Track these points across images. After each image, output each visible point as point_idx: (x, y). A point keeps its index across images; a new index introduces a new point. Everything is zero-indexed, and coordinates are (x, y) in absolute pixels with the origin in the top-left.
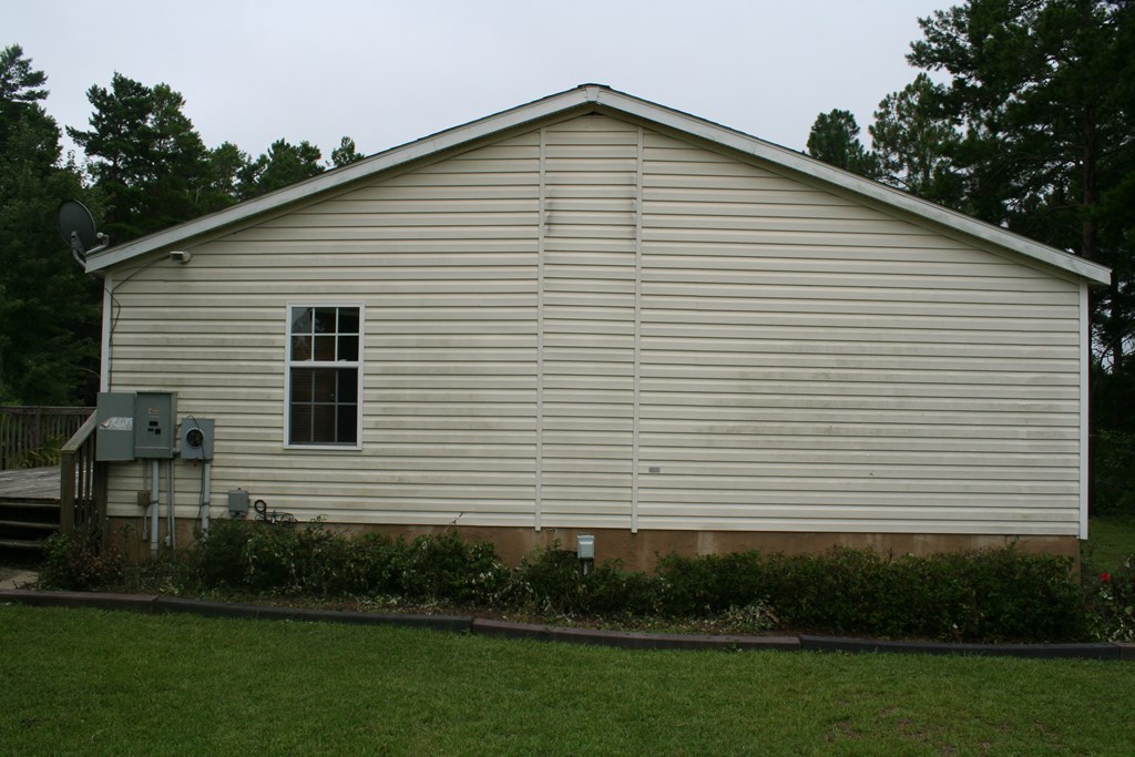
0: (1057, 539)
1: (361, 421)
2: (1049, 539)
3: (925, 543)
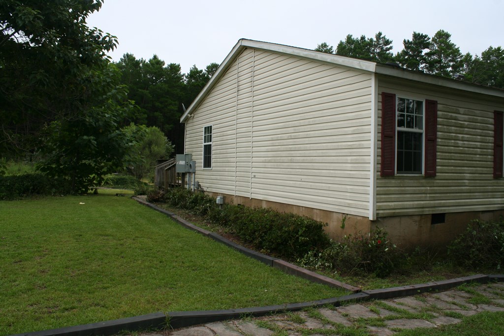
0: (361, 218)
1: (212, 161)
2: (359, 218)
3: (317, 213)
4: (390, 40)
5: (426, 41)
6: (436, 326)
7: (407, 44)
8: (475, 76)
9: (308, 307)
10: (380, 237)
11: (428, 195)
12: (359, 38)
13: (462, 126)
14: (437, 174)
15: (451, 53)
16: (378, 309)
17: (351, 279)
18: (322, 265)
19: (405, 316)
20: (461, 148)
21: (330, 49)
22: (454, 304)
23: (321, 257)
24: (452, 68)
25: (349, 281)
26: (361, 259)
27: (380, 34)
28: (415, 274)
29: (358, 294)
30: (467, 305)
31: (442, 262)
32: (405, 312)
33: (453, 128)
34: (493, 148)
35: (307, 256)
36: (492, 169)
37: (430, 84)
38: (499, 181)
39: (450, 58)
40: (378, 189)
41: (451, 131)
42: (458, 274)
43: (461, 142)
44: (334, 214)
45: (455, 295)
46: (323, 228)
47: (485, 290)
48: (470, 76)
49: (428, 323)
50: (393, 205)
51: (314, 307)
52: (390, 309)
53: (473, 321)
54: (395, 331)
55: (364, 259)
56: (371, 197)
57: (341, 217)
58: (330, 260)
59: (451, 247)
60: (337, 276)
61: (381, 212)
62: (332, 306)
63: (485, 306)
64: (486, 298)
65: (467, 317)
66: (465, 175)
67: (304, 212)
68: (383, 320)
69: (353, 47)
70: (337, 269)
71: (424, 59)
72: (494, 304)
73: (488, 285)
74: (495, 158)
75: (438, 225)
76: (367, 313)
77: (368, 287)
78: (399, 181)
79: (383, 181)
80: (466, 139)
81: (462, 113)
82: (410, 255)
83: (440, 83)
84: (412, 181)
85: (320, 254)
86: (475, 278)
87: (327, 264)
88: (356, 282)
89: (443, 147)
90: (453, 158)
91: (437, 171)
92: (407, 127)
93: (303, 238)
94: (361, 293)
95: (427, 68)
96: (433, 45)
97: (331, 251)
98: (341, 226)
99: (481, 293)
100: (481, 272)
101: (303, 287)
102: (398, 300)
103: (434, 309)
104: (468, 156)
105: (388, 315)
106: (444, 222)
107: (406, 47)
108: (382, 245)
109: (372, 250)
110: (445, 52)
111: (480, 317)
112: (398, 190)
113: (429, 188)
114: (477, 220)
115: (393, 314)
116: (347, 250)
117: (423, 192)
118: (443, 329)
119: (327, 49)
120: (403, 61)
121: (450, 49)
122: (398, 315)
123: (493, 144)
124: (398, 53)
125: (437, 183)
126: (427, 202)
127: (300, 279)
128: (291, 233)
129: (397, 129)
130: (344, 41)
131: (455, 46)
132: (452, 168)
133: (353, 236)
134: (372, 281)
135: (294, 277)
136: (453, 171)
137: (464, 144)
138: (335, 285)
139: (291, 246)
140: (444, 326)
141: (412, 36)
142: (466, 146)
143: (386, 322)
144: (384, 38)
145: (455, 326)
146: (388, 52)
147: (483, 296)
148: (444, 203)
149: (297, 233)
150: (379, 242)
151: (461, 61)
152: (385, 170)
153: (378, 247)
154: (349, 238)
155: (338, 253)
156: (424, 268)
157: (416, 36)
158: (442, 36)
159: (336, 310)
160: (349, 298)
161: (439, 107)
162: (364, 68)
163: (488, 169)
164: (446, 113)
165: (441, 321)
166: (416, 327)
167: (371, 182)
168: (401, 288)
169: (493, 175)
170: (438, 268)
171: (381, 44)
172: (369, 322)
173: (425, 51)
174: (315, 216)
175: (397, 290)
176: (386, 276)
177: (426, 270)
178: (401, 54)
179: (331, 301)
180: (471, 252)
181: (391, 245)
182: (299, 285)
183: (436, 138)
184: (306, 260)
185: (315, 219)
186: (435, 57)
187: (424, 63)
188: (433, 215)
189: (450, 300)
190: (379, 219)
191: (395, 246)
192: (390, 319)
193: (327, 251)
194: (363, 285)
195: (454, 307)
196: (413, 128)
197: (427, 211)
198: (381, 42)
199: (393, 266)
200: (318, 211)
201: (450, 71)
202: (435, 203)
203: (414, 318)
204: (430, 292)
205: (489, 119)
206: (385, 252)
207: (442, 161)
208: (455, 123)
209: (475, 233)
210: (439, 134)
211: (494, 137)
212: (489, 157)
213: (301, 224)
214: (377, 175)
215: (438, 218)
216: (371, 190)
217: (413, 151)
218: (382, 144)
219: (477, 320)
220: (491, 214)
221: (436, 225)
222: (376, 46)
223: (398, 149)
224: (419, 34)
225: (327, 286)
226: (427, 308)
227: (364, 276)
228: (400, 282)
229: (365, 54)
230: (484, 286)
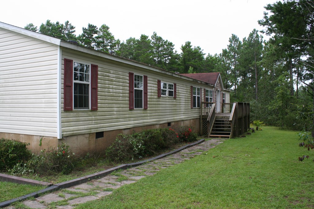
0: (52, 138)
3: (22, 137)
4: (74, 27)
5: (96, 29)
6: (98, 198)
7: (84, 30)
8: (122, 52)
9: (15, 202)
10: (64, 149)
11: (93, 121)
12: (55, 23)
13: (112, 81)
14: (98, 109)
15: (110, 38)
16: (63, 194)
17: (47, 178)
18: (26, 171)
19: (80, 195)
20: (112, 93)
21: (35, 28)
22: (109, 183)
23: (26, 166)
24: (110, 47)
25: (45, 180)
26: (52, 164)
27: (68, 22)
28: (87, 169)
29: (51, 187)
30: (116, 183)
31: (103, 160)
32: (80, 193)
33: (107, 81)
34: (129, 93)
35: (16, 167)
36: (128, 105)
37: (94, 55)
38: (132, 112)
39: (109, 41)
40: (62, 119)
41: (106, 83)
42: (112, 166)
43: (112, 90)
44: (35, 136)
45: (110, 178)
46: (27, 146)
47: (125, 173)
48: (119, 52)
49: (94, 197)
50: (72, 128)
51: (20, 201)
52: (71, 193)
53: (118, 191)
54: (75, 206)
55: (55, 164)
56: (58, 125)
57: (39, 138)
58: (32, 168)
59: (107, 151)
60: (37, 177)
61: (65, 133)
62: (33, 198)
63: (125, 182)
64: (126, 177)
65: (115, 190)
66: (114, 108)
67: (13, 137)
68: (67, 201)
69: (50, 28)
70: (37, 173)
71: (95, 40)
72: (130, 180)
73: (127, 170)
74: (130, 99)
75: (100, 139)
76: (57, 198)
77: (58, 181)
78: (75, 114)
79: (66, 114)
80: (114, 88)
81: (112, 73)
82: (83, 158)
83: (100, 55)
84: (83, 113)
85: (25, 165)
86: (120, 167)
87: (30, 171)
88: (50, 179)
89: (101, 93)
90: (107, 99)
91: (98, 107)
92: (80, 81)
93: (12, 155)
94: (53, 186)
95: (96, 46)
96: (100, 32)
97: (32, 161)
98: (40, 144)
99: (123, 175)
100: (124, 163)
101: (12, 189)
102: (76, 187)
103: (98, 188)
104: (115, 97)
105: (70, 197)
106: (103, 137)
107: (84, 32)
108: (66, 154)
109: (59, 158)
110: (106, 37)
111: (122, 188)
112: (75, 119)
113: (93, 117)
114: (121, 134)
115: (73, 196)
116: (43, 159)
117: (91, 119)
118: (102, 199)
119: (33, 28)
120: (82, 40)
121: (109, 36)
122: (76, 196)
123: (128, 91)
124: (80, 35)
125: (98, 114)
126: (93, 125)
127: (10, 184)
128: (3, 152)
129: (74, 81)
130: (45, 23)
131: (112, 34)
132: (107, 105)
133: (47, 150)
134: (61, 177)
135: (5, 183)
136: (107, 107)
137: (113, 91)
138: (35, 183)
139: (3, 161)
140: (103, 197)
141: (88, 25)
142: (115, 92)
143: (69, 202)
144: (70, 24)
145: (109, 196)
146: (73, 34)
147: (124, 176)
148: (103, 125)
149: (8, 152)
150: (64, 152)
151: (115, 43)
152: (66, 107)
153: (63, 155)
154: (44, 151)
155: (37, 162)
156: (93, 165)
157: (90, 26)
158: (105, 28)
159: (36, 200)
160: (45, 191)
161: (99, 69)
162: (53, 42)
163: (127, 105)
164: (103, 73)
165: (101, 195)
166: (87, 201)
167: (58, 115)
168: (78, 179)
169: (129, 108)
170: (101, 164)
171: (68, 28)
172: (58, 204)
173: (95, 36)
174: (21, 139)
175: (76, 181)
176: (69, 173)
177: (94, 166)
178: (81, 36)
179: (32, 195)
180: (118, 153)
181: (72, 154)
182: (9, 188)
183: (97, 87)
184: (15, 169)
185: (21, 141)
186: (101, 40)
187: (94, 42)
188: (97, 133)
189: (107, 181)
190: (64, 138)
191: (74, 154)
192: (72, 199)
193: (30, 162)
194: (55, 180)
195: (109, 185)
196: (83, 81)
197: (94, 131)
198: (68, 27)
199: (73, 166)
200: (23, 136)
201: (109, 48)
202: (97, 126)
203: (86, 196)
204: (95, 179)
205: (126, 77)
206: (68, 158)
207: (101, 101)
208: (108, 78)
209: (120, 141)
210: (99, 85)
211: (129, 87)
212: (127, 98)
213: (10, 146)
214: (62, 110)
215: (99, 135)
216: (58, 120)
217: (84, 95)
218: (64, 91)
219: (121, 190)
220: (129, 130)
221: (99, 139)
222: (65, 29)
223: (74, 94)
224: (92, 25)
225: (29, 185)
226: (94, 188)
227: (55, 175)
228: (78, 176)
229: (58, 34)
230: (125, 171)
